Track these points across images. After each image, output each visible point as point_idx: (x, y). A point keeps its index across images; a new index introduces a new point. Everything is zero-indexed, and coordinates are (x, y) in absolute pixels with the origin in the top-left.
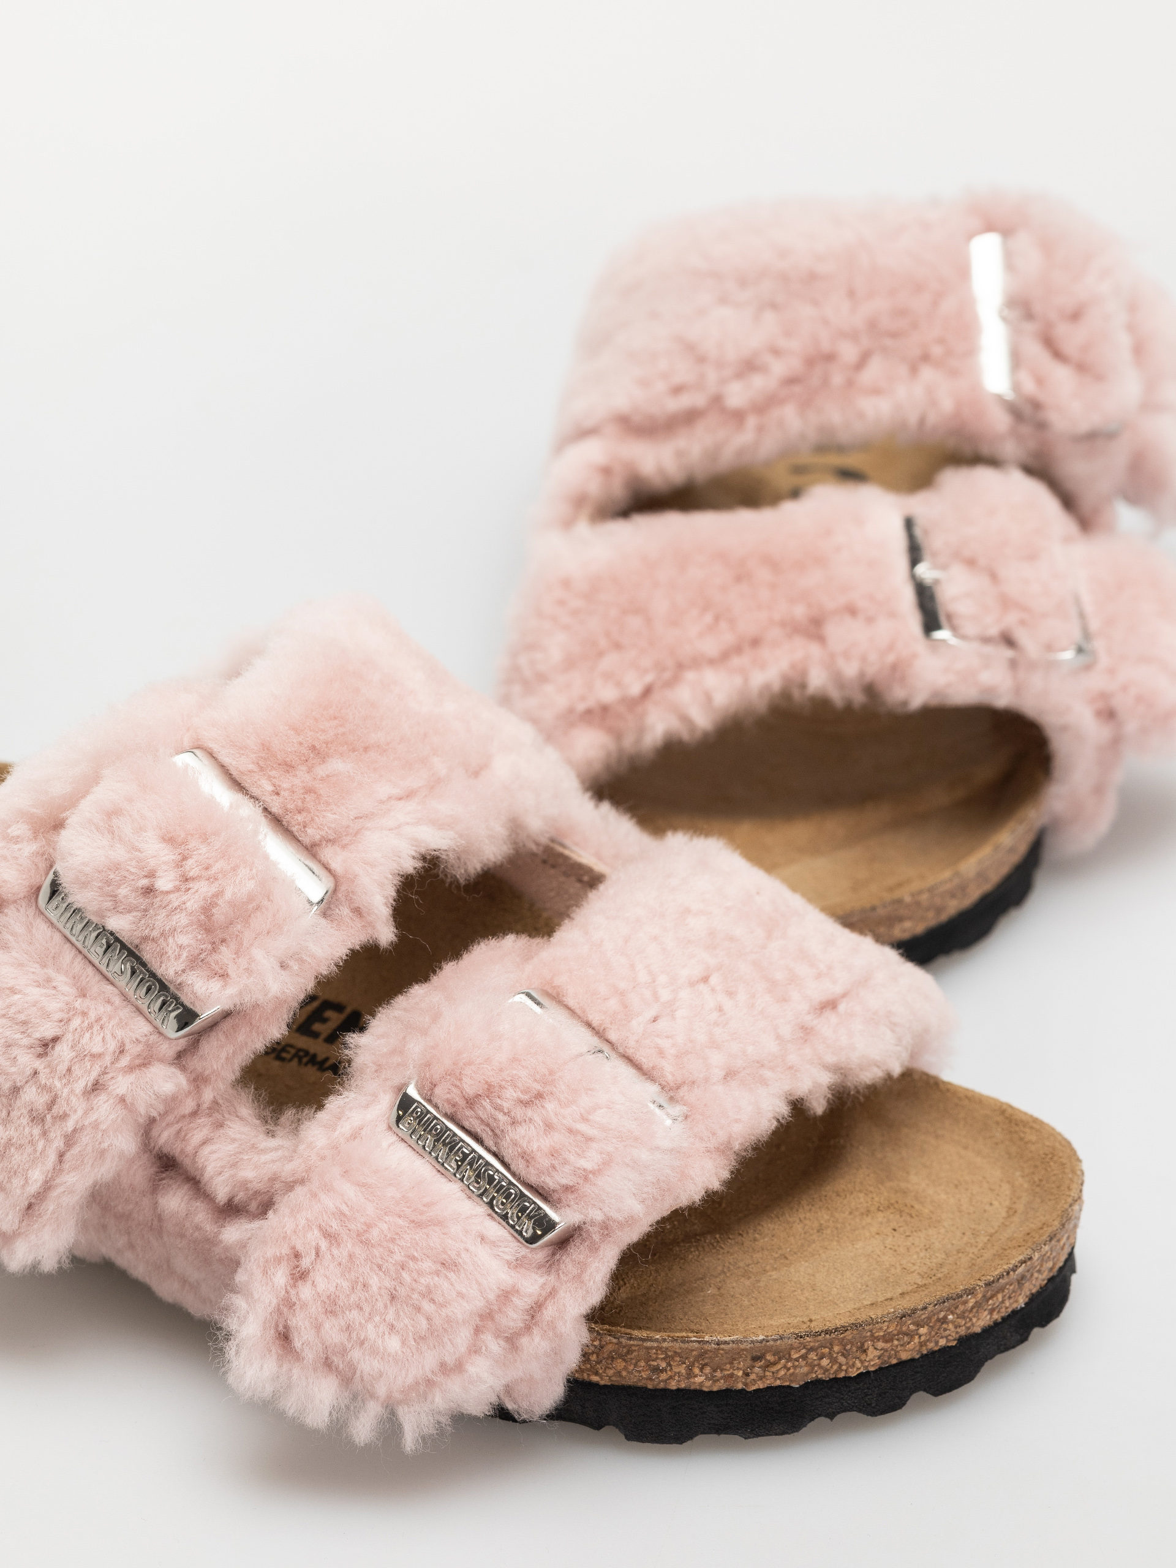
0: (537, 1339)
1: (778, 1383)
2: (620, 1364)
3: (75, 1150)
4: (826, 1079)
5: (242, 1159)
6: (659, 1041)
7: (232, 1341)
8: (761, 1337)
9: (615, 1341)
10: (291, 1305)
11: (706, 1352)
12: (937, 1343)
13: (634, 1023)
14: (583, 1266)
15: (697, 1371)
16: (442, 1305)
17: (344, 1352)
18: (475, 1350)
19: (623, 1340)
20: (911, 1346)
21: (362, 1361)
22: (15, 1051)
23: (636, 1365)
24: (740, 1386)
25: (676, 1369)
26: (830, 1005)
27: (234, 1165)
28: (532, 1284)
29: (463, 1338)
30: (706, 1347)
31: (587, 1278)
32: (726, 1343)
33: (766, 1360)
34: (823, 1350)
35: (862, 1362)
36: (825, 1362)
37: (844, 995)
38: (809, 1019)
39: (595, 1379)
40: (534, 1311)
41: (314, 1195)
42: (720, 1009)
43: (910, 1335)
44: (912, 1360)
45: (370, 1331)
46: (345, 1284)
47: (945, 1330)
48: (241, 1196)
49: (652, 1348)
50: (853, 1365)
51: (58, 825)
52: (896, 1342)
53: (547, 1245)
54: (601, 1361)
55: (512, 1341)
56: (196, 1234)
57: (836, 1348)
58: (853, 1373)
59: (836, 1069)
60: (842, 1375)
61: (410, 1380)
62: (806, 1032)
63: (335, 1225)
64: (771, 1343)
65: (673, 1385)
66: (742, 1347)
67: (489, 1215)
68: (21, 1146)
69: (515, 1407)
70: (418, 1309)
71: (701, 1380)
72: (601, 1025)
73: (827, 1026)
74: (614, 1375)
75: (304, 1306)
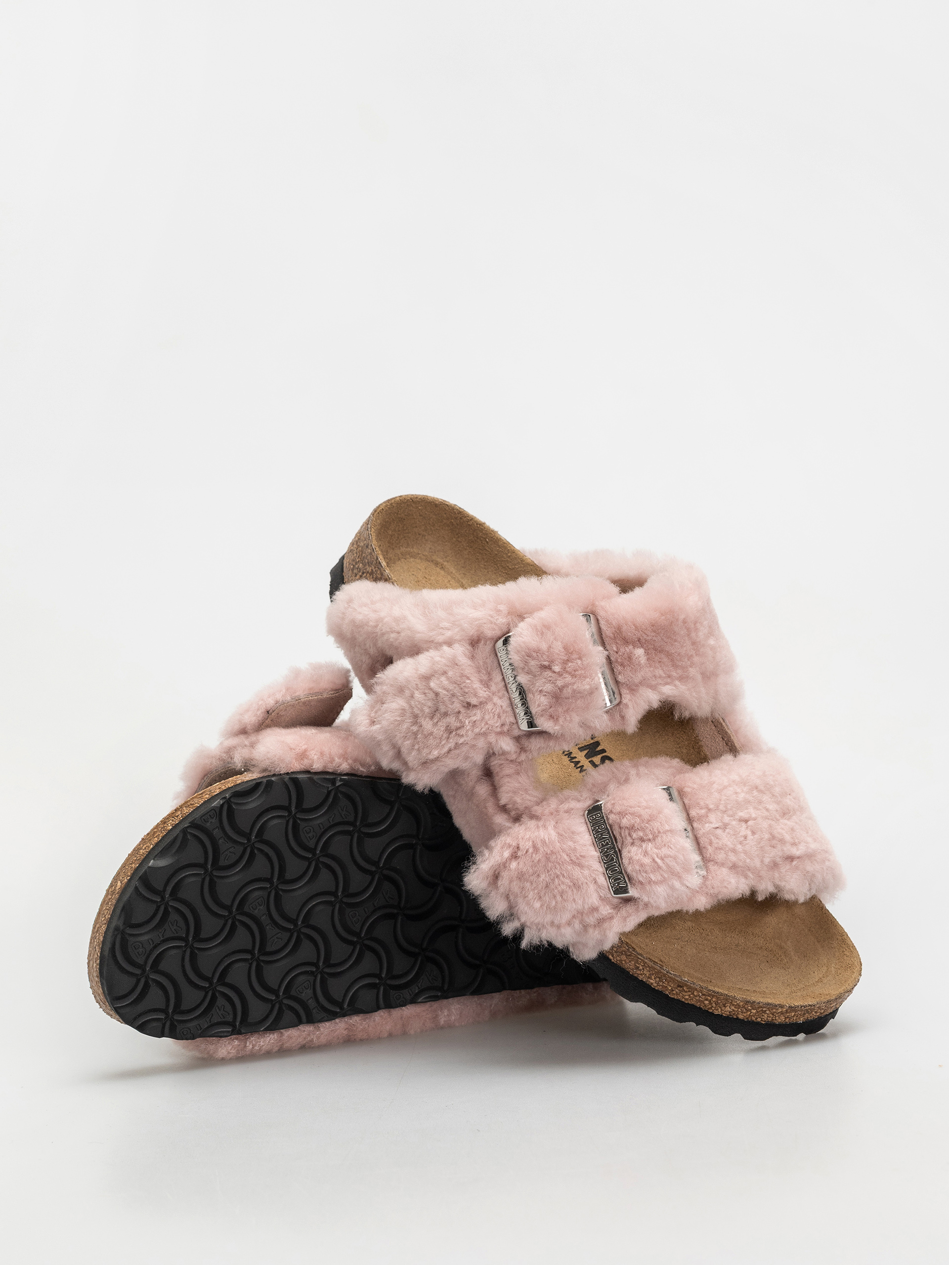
0: (597, 932)
1: (683, 1000)
2: (624, 957)
3: (457, 752)
4: (771, 889)
5: (519, 793)
6: (712, 837)
7: (475, 866)
8: (686, 979)
9: (627, 948)
10: (505, 867)
11: (661, 972)
12: (756, 1019)
13: (707, 825)
14: (629, 915)
15: (653, 977)
16: (565, 901)
17: (516, 896)
18: (569, 923)
19: (631, 950)
20: (745, 1015)
21: (521, 904)
22: (454, 699)
23: (630, 962)
24: (667, 993)
25: (645, 972)
26: (791, 858)
27: (514, 792)
28: (606, 910)
29: (566, 916)
30: (662, 971)
31: (628, 920)
32: (671, 973)
33: (683, 989)
34: (708, 998)
35: (721, 1010)
36: (707, 1002)
37: (798, 858)
38: (778, 860)
39: (611, 957)
40: (601, 922)
41: (538, 827)
42: (745, 837)
43: (747, 1010)
44: (743, 1020)
45: (531, 895)
46: (531, 871)
47: (763, 1016)
48: (510, 806)
49: (640, 959)
50: (717, 1010)
51: (521, 617)
52: (740, 1010)
53: (620, 898)
54: (617, 952)
55: (585, 927)
56: (484, 810)
57: (714, 999)
58: (716, 1013)
59: (777, 887)
60: (711, 1011)
61: (536, 921)
62: (775, 865)
63: (539, 845)
64: (689, 984)
65: (640, 978)
66: (676, 979)
67: (604, 874)
68: (436, 738)
69: (573, 951)
70: (555, 897)
71: (653, 982)
72: (693, 818)
73: (785, 868)
74: (619, 961)
75: (510, 870)
